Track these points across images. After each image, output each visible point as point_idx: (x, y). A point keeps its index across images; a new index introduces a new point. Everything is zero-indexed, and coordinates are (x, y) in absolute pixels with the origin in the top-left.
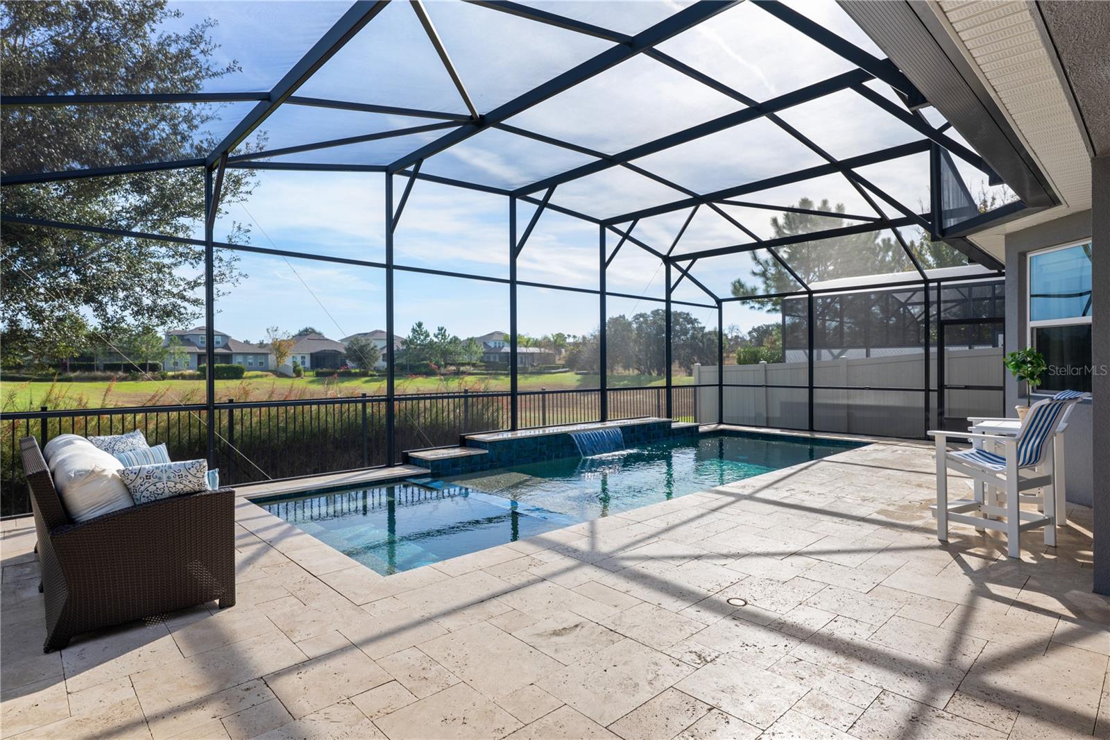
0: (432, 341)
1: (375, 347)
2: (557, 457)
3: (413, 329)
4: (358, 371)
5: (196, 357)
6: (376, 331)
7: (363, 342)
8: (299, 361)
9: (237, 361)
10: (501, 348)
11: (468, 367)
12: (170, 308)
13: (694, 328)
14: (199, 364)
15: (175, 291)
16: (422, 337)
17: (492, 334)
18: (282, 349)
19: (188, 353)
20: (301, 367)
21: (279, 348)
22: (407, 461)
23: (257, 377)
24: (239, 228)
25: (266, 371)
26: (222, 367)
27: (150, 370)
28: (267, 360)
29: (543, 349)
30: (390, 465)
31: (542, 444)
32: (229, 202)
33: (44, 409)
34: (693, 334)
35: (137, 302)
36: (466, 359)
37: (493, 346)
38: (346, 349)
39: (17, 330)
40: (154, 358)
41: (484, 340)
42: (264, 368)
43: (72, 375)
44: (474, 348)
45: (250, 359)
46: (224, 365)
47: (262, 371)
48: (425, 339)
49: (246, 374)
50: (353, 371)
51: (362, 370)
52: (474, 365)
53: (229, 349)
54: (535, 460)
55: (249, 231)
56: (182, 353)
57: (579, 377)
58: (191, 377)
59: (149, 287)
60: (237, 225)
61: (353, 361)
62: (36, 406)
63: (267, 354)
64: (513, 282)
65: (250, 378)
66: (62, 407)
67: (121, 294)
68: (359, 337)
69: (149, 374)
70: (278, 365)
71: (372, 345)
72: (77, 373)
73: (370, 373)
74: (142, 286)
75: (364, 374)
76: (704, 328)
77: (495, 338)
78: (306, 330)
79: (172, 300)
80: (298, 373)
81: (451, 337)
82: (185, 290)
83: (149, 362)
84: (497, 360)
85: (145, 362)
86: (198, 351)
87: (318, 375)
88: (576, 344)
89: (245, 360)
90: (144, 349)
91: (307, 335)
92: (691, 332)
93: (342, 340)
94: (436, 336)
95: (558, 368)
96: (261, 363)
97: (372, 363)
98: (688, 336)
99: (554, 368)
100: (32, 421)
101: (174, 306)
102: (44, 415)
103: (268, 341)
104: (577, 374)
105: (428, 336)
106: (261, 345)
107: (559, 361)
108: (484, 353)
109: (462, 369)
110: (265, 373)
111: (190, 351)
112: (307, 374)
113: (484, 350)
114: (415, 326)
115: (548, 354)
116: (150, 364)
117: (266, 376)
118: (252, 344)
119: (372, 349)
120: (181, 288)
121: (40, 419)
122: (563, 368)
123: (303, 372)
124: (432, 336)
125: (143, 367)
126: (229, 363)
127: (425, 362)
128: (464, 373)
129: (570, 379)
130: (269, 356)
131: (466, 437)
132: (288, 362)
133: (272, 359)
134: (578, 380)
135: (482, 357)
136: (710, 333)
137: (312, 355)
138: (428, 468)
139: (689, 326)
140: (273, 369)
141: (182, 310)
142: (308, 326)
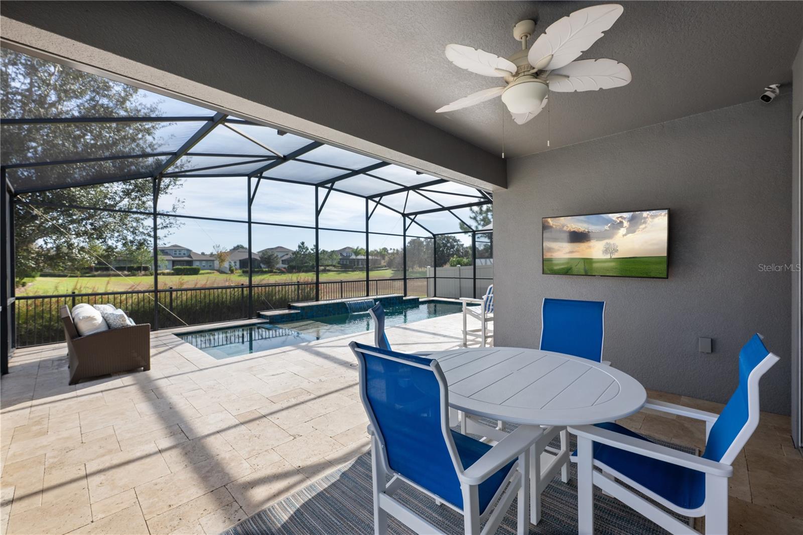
0: (310, 252)
1: (277, 256)
2: (338, 314)
3: (299, 246)
4: (267, 270)
5: (171, 263)
6: (278, 247)
7: (270, 253)
8: (233, 264)
9: (196, 265)
10: (349, 256)
11: (331, 267)
12: (143, 241)
13: (458, 245)
14: (173, 266)
15: (146, 232)
16: (304, 250)
17: (345, 248)
18: (222, 258)
19: (167, 260)
20: (234, 268)
21: (221, 257)
22: (259, 316)
23: (208, 273)
24: (179, 201)
25: (213, 270)
26: (187, 268)
27: (143, 270)
28: (213, 264)
29: (373, 257)
30: (250, 318)
31: (330, 308)
32: (172, 189)
33: (74, 293)
34: (457, 248)
35: (125, 238)
36: (330, 262)
37: (345, 255)
38: (260, 258)
39: (60, 253)
40: (146, 263)
41: (341, 252)
42: (212, 268)
43: (96, 273)
44: (335, 257)
45: (204, 263)
46: (188, 267)
47: (211, 270)
48: (306, 251)
49: (201, 272)
50: (264, 270)
51: (270, 269)
52: (334, 266)
53: (191, 258)
54: (326, 315)
55: (184, 202)
56: (163, 260)
57: (393, 272)
58: (168, 274)
59: (131, 231)
60: (178, 199)
61: (264, 264)
62: (70, 292)
63: (214, 260)
64: (317, 228)
65: (203, 274)
66: (84, 292)
67: (116, 234)
68: (268, 251)
69: (143, 272)
70: (220, 267)
71: (275, 255)
72: (99, 272)
73: (274, 271)
74: (128, 230)
75: (271, 272)
76: (463, 244)
77: (347, 250)
78: (238, 246)
79: (144, 237)
80: (232, 271)
81: (321, 250)
82: (150, 232)
83: (143, 265)
84: (348, 263)
85: (140, 265)
86: (173, 258)
87: (244, 272)
88: (393, 254)
89: (201, 264)
90: (140, 258)
91: (238, 249)
92: (456, 247)
93: (258, 252)
94: (312, 250)
95: (382, 267)
96: (210, 266)
97: (275, 265)
98: (455, 249)
99: (380, 267)
100: (68, 299)
101: (145, 240)
102: (73, 296)
103: (215, 253)
104: (393, 270)
105: (308, 249)
106: (212, 255)
107: (383, 263)
108: (340, 259)
109: (327, 268)
110: (212, 271)
111: (168, 259)
112: (237, 271)
113: (340, 257)
114: (300, 244)
115: (377, 259)
116: (143, 267)
117: (213, 273)
118: (207, 255)
119: (276, 257)
120: (149, 231)
121: (71, 298)
122: (385, 267)
123: (234, 270)
124: (310, 250)
125: (139, 269)
126: (190, 266)
127: (306, 264)
128: (329, 271)
129: (388, 273)
130: (215, 262)
131: (291, 304)
132: (226, 265)
133: (217, 263)
134: (392, 274)
135: (339, 261)
136: (467, 248)
137: (240, 261)
138: (268, 319)
139: (455, 244)
140: (217, 269)
141: (149, 242)
142: (239, 244)
